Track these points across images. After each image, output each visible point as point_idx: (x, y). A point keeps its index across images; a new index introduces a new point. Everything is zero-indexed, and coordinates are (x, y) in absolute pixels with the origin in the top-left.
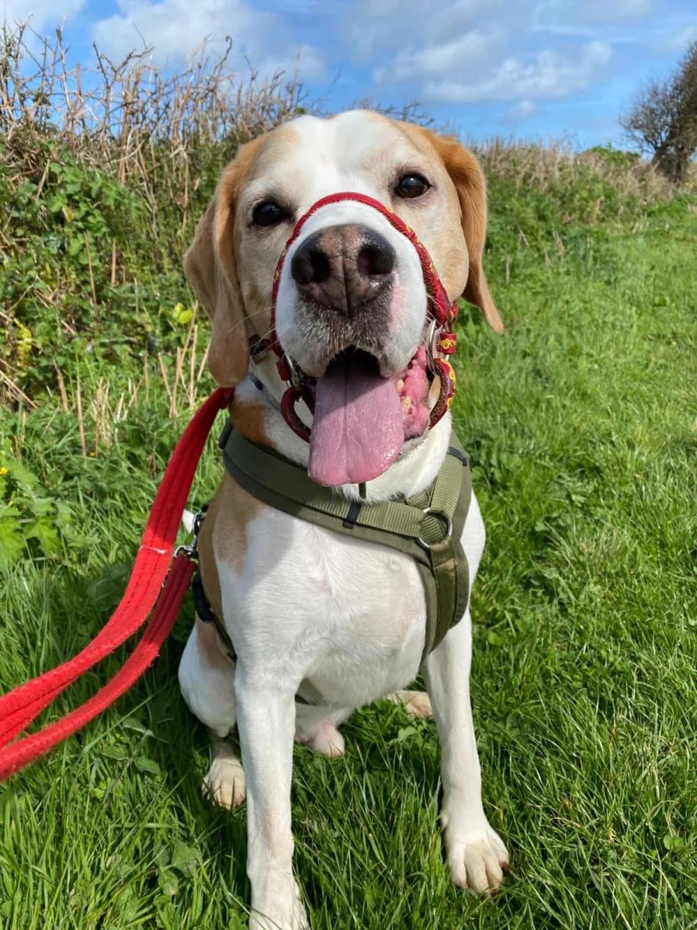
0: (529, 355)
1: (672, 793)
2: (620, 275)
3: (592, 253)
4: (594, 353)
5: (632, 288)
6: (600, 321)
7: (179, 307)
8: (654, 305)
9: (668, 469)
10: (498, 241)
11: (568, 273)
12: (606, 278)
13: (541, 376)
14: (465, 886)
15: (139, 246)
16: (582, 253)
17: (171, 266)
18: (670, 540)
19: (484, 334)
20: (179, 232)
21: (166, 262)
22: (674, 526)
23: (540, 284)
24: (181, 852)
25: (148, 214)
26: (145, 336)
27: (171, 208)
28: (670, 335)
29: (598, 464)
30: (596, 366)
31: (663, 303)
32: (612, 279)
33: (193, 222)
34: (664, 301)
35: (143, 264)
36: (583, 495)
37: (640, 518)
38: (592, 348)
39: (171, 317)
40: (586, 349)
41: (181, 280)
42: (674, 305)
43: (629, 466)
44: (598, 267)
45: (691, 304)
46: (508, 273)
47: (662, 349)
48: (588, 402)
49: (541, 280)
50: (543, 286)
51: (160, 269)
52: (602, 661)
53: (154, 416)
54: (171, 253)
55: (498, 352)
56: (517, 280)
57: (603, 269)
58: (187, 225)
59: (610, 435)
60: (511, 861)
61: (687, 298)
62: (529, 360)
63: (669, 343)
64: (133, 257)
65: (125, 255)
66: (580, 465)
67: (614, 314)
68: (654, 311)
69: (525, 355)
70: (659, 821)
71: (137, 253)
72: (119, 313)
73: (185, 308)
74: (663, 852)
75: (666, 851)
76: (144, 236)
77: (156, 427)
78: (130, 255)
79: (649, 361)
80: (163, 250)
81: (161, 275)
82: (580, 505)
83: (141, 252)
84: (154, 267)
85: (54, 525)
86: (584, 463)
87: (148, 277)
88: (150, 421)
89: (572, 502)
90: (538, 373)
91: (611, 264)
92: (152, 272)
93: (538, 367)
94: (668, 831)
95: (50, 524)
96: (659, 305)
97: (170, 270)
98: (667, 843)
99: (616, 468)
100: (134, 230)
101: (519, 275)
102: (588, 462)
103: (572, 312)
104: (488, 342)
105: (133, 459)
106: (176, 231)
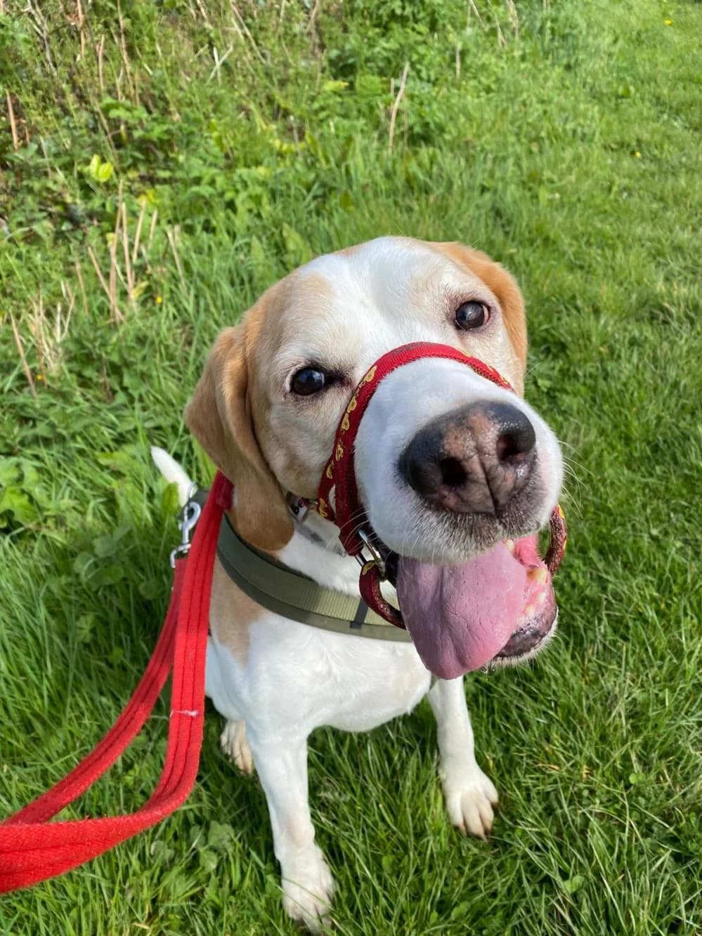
0: (488, 190)
1: (636, 730)
2: (582, 56)
3: (549, 24)
4: (555, 178)
5: (594, 75)
6: (560, 130)
7: (95, 160)
8: (618, 97)
9: (633, 342)
10: (445, 16)
11: (523, 58)
12: (565, 61)
13: (501, 218)
14: (463, 828)
15: (36, 86)
16: (538, 25)
17: (76, 106)
18: (635, 434)
19: (439, 164)
20: (78, 58)
21: (71, 99)
22: (638, 415)
23: (493, 78)
24: (215, 832)
25: (38, 39)
26: (65, 205)
27: (65, 30)
28: (634, 143)
29: (563, 340)
30: (557, 196)
31: (626, 95)
32: (572, 61)
33: (92, 41)
34: (628, 91)
35: (45, 108)
36: (549, 378)
37: (606, 407)
38: (553, 173)
39: (89, 176)
40: (547, 174)
41: (91, 121)
42: (638, 95)
43: (594, 339)
44: (556, 44)
45: (657, 94)
46: (458, 65)
47: (626, 163)
48: (551, 248)
49: (495, 73)
50: (497, 80)
51: (66, 112)
52: (574, 585)
53: (99, 333)
54: (74, 87)
55: (455, 187)
56: (469, 75)
57: (562, 47)
58: (86, 45)
59: (574, 297)
60: (500, 799)
61: (653, 84)
62: (487, 196)
63: (633, 153)
64: (31, 100)
65: (21, 100)
66: (545, 340)
67: (575, 118)
68: (617, 105)
69: (484, 189)
70: (626, 757)
71: (34, 93)
72: (31, 184)
73: (103, 161)
74: (627, 787)
75: (631, 785)
76: (38, 70)
77: (103, 345)
78: (28, 100)
79: (612, 183)
80: (64, 86)
81: (67, 118)
82: (545, 390)
83: (40, 93)
84: (58, 110)
85: (23, 492)
86: (550, 338)
87: (54, 124)
88: (95, 339)
89: (538, 387)
90: (498, 214)
91: (570, 39)
92: (57, 117)
93: (498, 205)
94: (632, 766)
95: (19, 491)
96: (622, 97)
97: (77, 110)
98: (632, 779)
99: (581, 342)
100: (26, 64)
101: (470, 67)
102: (553, 336)
103: (530, 120)
104: (444, 175)
105: (85, 383)
106: (75, 58)
